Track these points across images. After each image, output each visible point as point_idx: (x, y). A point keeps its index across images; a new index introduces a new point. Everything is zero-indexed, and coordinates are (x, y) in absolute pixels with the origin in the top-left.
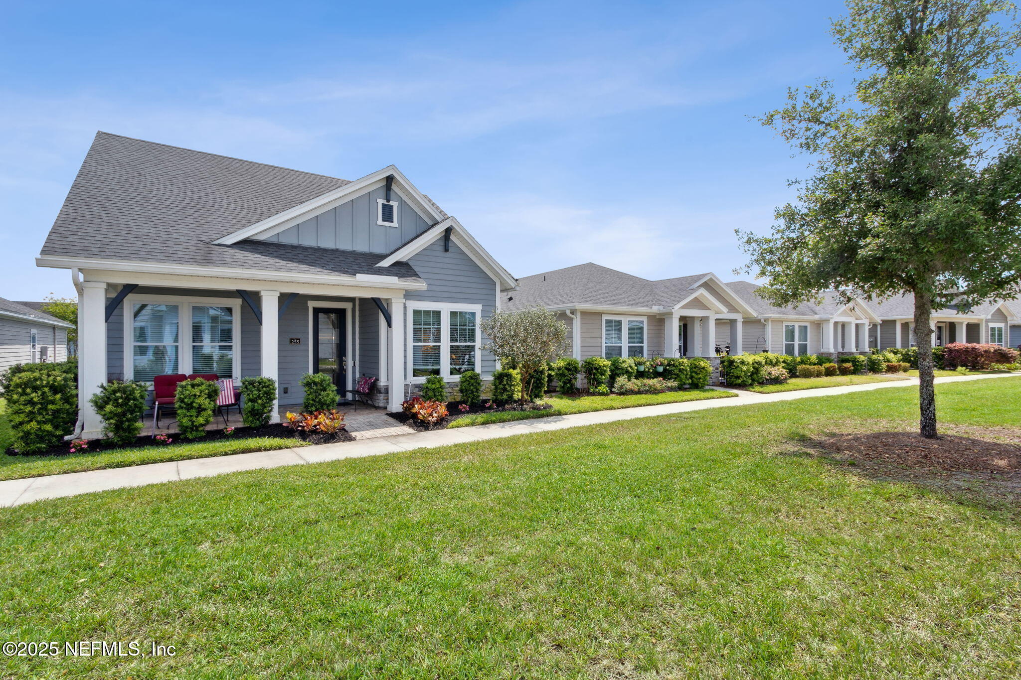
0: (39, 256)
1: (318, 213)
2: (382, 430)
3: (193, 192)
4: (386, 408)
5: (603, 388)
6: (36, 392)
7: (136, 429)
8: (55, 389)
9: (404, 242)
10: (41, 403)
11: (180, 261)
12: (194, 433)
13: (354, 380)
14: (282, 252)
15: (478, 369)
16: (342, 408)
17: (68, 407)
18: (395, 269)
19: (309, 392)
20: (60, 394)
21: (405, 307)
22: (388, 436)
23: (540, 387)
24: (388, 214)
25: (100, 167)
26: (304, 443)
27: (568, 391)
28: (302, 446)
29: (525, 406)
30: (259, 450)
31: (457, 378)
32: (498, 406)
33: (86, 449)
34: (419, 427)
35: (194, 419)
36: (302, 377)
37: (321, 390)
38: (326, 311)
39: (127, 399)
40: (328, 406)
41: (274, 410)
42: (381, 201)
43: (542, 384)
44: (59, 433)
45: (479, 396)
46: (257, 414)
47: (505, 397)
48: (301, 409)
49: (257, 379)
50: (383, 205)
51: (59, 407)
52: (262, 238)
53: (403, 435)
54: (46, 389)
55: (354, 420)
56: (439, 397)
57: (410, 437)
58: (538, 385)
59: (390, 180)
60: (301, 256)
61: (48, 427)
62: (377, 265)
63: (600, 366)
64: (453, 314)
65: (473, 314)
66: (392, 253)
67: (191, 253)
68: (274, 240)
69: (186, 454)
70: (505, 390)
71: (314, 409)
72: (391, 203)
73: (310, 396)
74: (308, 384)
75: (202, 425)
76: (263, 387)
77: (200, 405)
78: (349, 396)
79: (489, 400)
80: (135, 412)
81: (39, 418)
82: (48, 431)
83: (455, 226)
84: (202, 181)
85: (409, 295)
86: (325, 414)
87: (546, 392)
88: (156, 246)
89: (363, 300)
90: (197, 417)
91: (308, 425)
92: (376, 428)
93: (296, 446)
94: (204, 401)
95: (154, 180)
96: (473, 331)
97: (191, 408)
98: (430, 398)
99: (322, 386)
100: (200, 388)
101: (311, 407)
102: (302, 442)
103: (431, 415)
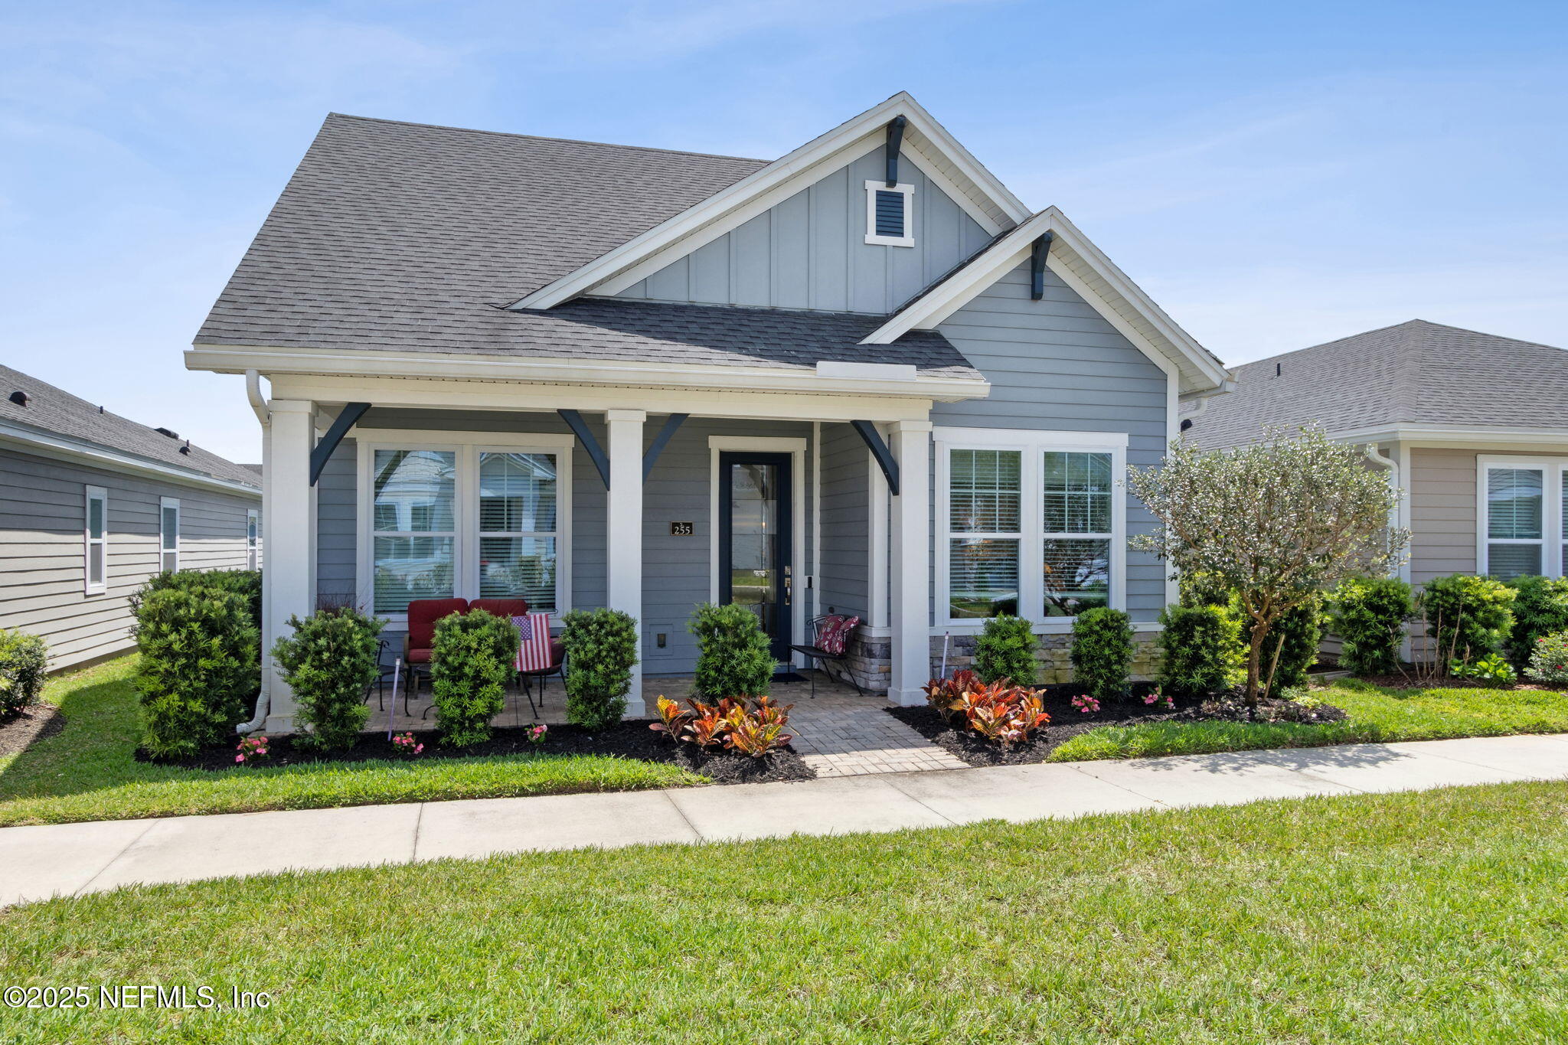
0: (191, 348)
1: (729, 225)
2: (879, 752)
3: (487, 210)
4: (884, 694)
5: (1495, 665)
6: (178, 632)
7: (356, 719)
8: (212, 627)
9: (927, 283)
10: (187, 656)
11: (447, 348)
12: (467, 734)
13: (809, 622)
14: (652, 320)
15: (1118, 603)
16: (782, 687)
17: (236, 664)
18: (907, 349)
19: (707, 649)
20: (220, 637)
21: (932, 445)
22: (896, 773)
23: (1298, 657)
24: (890, 218)
25: (324, 176)
26: (694, 778)
27: (1375, 668)
28: (688, 784)
29: (1261, 709)
30: (592, 788)
31: (1065, 624)
32: (1180, 705)
33: (265, 757)
34: (974, 751)
35: (466, 702)
36: (694, 613)
37: (735, 646)
38: (749, 459)
39: (339, 652)
40: (751, 684)
41: (631, 689)
42: (875, 186)
43: (1303, 647)
44: (220, 718)
45: (1122, 676)
46: (595, 698)
47: (1197, 679)
48: (691, 686)
49: (596, 615)
50: (879, 194)
51: (218, 664)
52: (611, 291)
53: (934, 772)
54: (196, 626)
55: (811, 721)
56: (1021, 674)
57: (953, 779)
58: (1296, 652)
59: (896, 129)
60: (694, 328)
61: (196, 706)
62: (863, 343)
63: (1483, 603)
64: (1051, 459)
65: (1104, 460)
66: (900, 311)
67: (470, 331)
68: (638, 296)
69: (441, 786)
70: (1196, 660)
71: (718, 689)
72: (898, 188)
73: (711, 660)
74: (706, 630)
75: (482, 717)
76: (607, 634)
77: (478, 672)
78: (799, 660)
79: (1153, 685)
80: (354, 681)
81: (184, 685)
82: (198, 715)
83: (1059, 231)
84: (505, 189)
85: (943, 413)
86: (743, 706)
87: (1312, 669)
88: (403, 318)
89: (831, 429)
90: (471, 698)
91: (705, 731)
92: (866, 749)
93: (676, 785)
94: (484, 662)
95: (415, 192)
96: (1103, 505)
97: (460, 678)
98: (997, 676)
99: (737, 636)
100: (478, 631)
101: (713, 684)
102: (688, 775)
103: (1005, 722)
